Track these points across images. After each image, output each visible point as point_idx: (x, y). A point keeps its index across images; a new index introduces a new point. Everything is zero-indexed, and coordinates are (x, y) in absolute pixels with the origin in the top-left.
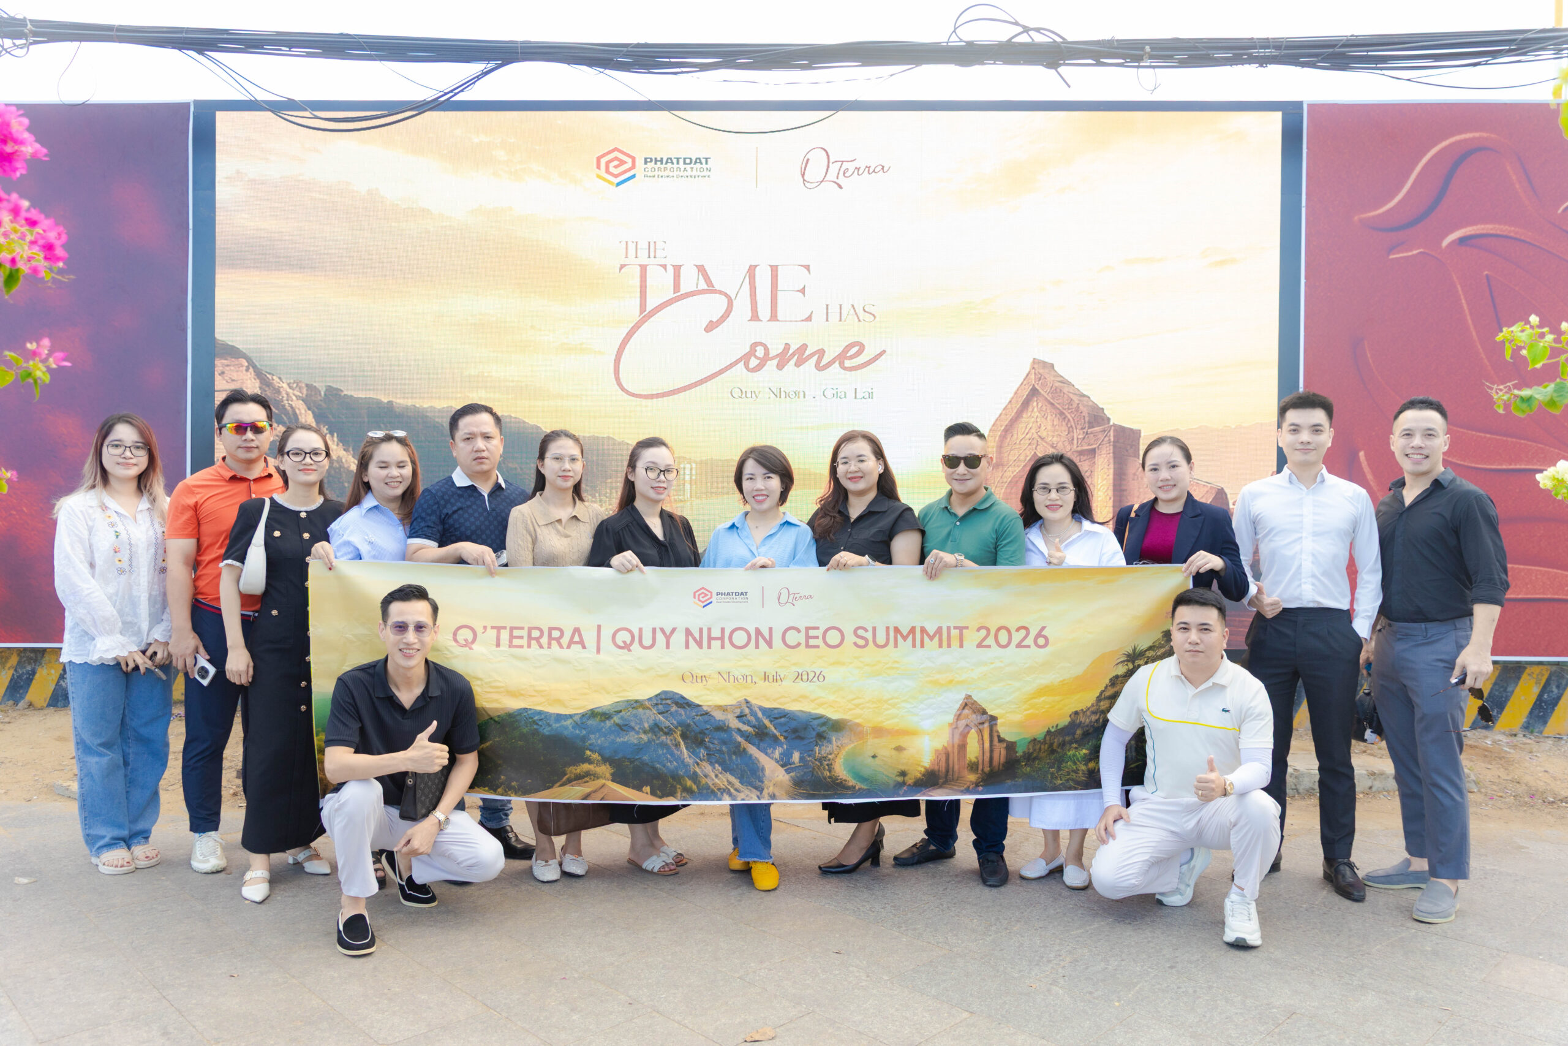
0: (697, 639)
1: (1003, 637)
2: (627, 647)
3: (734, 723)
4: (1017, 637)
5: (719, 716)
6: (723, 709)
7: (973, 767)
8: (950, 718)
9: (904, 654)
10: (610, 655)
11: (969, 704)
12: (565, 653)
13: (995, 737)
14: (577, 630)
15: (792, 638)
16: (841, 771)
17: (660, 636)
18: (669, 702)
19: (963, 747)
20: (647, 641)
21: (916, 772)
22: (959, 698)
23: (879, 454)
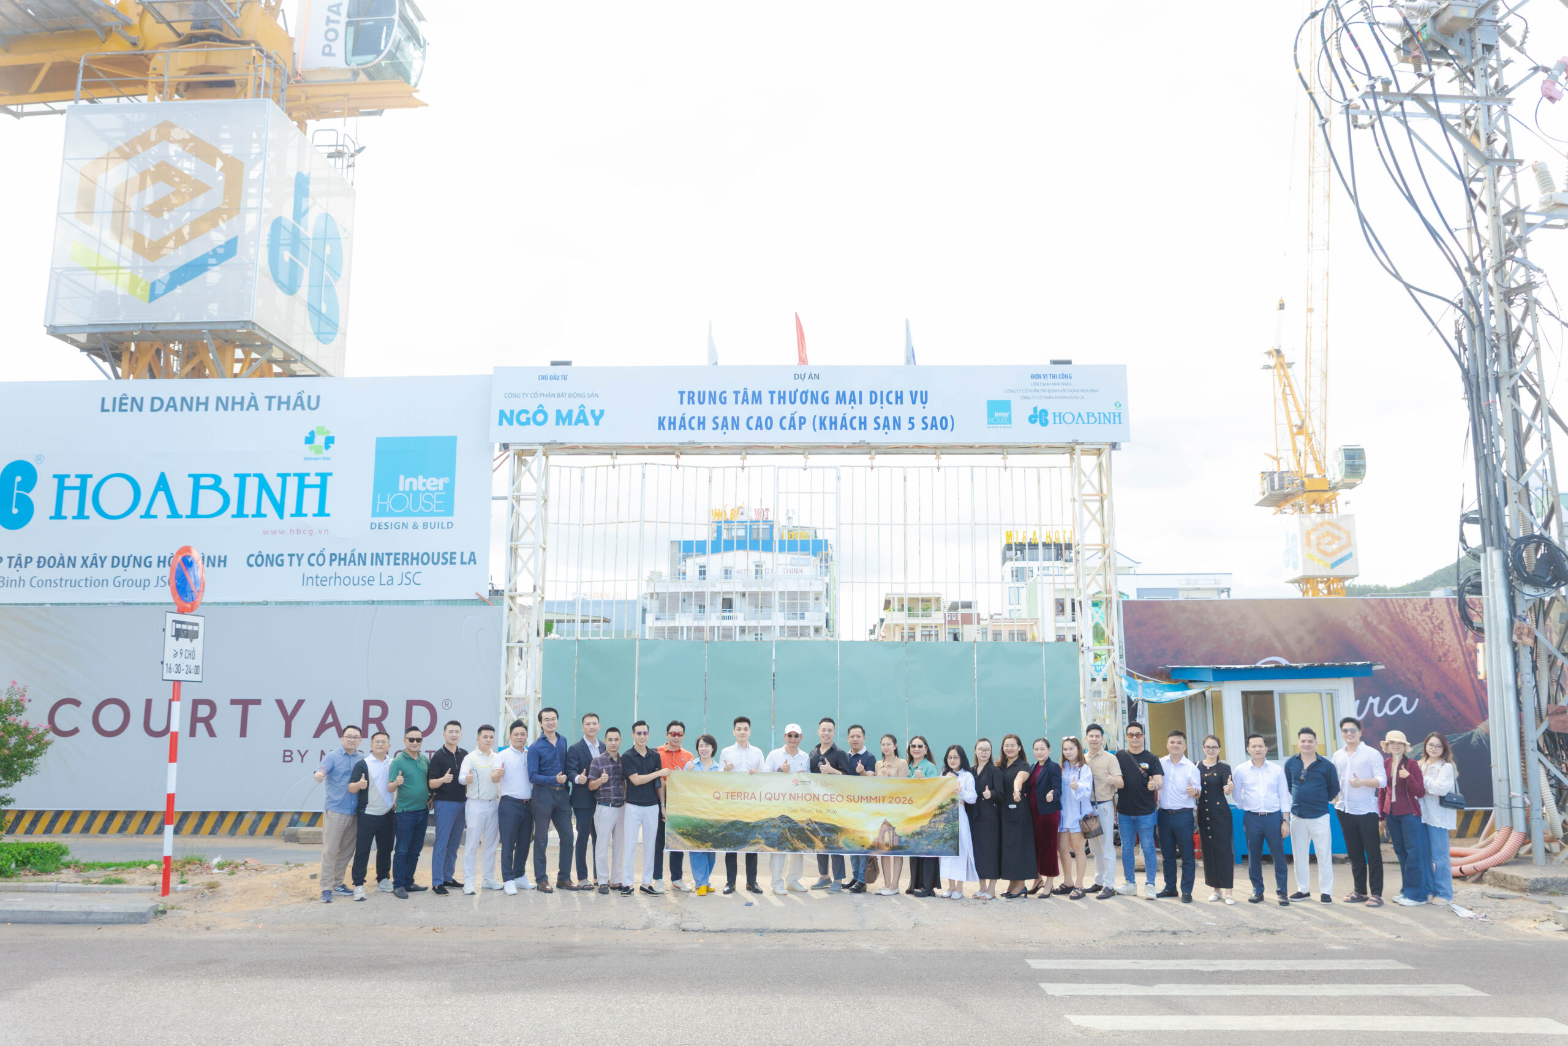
0: (793, 797)
1: (898, 800)
2: (770, 799)
3: (806, 827)
4: (902, 800)
5: (801, 824)
6: (802, 822)
7: (887, 845)
8: (879, 828)
9: (865, 805)
10: (765, 802)
11: (885, 823)
12: (749, 801)
13: (895, 835)
14: (753, 793)
15: (826, 798)
16: (841, 844)
17: (781, 797)
18: (785, 819)
19: (883, 837)
20: (777, 797)
21: (868, 846)
22: (881, 820)
23: (1019, 743)
